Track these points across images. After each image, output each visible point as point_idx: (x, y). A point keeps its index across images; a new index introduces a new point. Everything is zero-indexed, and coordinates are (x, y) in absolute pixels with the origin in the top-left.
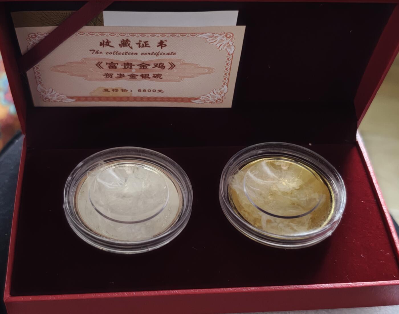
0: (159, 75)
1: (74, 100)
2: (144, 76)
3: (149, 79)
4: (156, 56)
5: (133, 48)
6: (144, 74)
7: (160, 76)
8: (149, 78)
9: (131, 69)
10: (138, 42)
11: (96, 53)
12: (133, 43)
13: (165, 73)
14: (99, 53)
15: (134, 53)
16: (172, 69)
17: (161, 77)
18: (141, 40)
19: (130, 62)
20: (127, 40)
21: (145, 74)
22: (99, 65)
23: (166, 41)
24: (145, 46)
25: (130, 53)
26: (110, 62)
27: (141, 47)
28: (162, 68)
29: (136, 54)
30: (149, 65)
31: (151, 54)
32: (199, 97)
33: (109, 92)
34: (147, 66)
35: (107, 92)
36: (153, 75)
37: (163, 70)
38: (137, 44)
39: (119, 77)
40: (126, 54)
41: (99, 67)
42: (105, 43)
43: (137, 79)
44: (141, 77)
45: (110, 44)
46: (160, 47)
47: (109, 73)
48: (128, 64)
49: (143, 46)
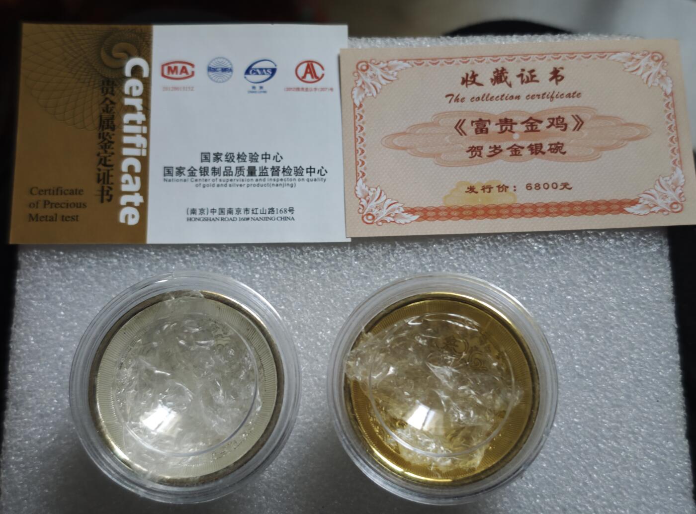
0: (559, 145)
1: (416, 217)
2: (534, 147)
3: (543, 156)
4: (549, 100)
5: (513, 86)
6: (533, 143)
7: (562, 147)
8: (544, 153)
9: (511, 133)
10: (519, 72)
11: (455, 101)
12: (512, 76)
13: (568, 138)
14: (460, 100)
15: (514, 97)
16: (578, 130)
17: (563, 150)
18: (523, 68)
19: (509, 117)
20: (503, 69)
21: (536, 145)
22: (459, 126)
23: (562, 68)
24: (530, 79)
25: (508, 97)
26: (477, 119)
27: (524, 83)
28: (563, 128)
29: (518, 97)
30: (541, 122)
31: (541, 96)
32: (637, 197)
33: (477, 193)
34: (537, 123)
35: (473, 193)
36: (549, 144)
37: (564, 132)
38: (518, 76)
39: (493, 153)
40: (501, 99)
41: (460, 131)
42: (469, 79)
43: (523, 156)
44: (530, 152)
45: (478, 79)
46: (554, 81)
47: (476, 146)
48: (506, 120)
49: (528, 81)
